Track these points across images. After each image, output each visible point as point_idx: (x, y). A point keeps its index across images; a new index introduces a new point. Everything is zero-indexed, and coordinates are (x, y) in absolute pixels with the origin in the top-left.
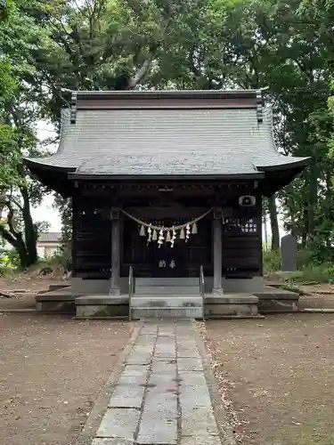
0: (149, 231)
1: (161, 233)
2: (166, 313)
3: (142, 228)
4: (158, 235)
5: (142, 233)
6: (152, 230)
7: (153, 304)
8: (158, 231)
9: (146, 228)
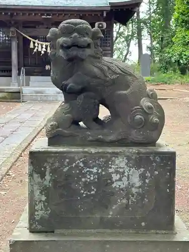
0: (36, 45)
1: (44, 46)
2: (45, 98)
3: (32, 42)
4: (42, 48)
5: (32, 46)
6: (38, 44)
7: (37, 92)
8: (42, 45)
9: (34, 43)
